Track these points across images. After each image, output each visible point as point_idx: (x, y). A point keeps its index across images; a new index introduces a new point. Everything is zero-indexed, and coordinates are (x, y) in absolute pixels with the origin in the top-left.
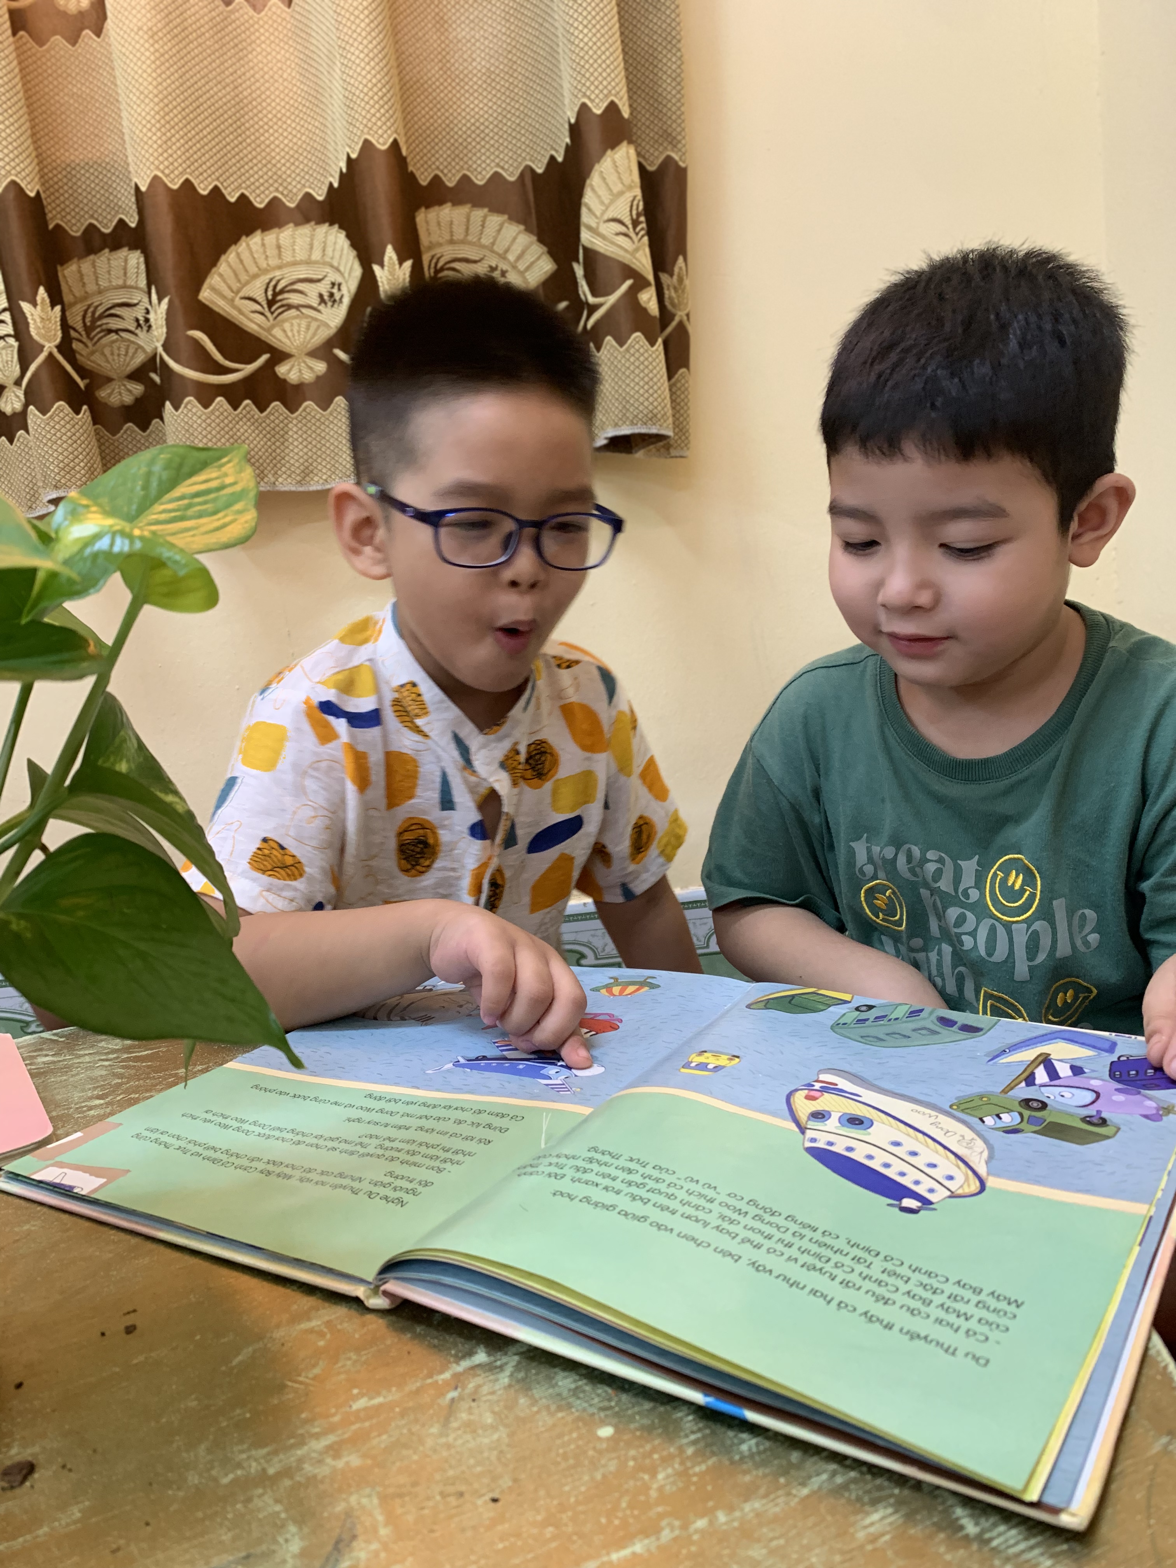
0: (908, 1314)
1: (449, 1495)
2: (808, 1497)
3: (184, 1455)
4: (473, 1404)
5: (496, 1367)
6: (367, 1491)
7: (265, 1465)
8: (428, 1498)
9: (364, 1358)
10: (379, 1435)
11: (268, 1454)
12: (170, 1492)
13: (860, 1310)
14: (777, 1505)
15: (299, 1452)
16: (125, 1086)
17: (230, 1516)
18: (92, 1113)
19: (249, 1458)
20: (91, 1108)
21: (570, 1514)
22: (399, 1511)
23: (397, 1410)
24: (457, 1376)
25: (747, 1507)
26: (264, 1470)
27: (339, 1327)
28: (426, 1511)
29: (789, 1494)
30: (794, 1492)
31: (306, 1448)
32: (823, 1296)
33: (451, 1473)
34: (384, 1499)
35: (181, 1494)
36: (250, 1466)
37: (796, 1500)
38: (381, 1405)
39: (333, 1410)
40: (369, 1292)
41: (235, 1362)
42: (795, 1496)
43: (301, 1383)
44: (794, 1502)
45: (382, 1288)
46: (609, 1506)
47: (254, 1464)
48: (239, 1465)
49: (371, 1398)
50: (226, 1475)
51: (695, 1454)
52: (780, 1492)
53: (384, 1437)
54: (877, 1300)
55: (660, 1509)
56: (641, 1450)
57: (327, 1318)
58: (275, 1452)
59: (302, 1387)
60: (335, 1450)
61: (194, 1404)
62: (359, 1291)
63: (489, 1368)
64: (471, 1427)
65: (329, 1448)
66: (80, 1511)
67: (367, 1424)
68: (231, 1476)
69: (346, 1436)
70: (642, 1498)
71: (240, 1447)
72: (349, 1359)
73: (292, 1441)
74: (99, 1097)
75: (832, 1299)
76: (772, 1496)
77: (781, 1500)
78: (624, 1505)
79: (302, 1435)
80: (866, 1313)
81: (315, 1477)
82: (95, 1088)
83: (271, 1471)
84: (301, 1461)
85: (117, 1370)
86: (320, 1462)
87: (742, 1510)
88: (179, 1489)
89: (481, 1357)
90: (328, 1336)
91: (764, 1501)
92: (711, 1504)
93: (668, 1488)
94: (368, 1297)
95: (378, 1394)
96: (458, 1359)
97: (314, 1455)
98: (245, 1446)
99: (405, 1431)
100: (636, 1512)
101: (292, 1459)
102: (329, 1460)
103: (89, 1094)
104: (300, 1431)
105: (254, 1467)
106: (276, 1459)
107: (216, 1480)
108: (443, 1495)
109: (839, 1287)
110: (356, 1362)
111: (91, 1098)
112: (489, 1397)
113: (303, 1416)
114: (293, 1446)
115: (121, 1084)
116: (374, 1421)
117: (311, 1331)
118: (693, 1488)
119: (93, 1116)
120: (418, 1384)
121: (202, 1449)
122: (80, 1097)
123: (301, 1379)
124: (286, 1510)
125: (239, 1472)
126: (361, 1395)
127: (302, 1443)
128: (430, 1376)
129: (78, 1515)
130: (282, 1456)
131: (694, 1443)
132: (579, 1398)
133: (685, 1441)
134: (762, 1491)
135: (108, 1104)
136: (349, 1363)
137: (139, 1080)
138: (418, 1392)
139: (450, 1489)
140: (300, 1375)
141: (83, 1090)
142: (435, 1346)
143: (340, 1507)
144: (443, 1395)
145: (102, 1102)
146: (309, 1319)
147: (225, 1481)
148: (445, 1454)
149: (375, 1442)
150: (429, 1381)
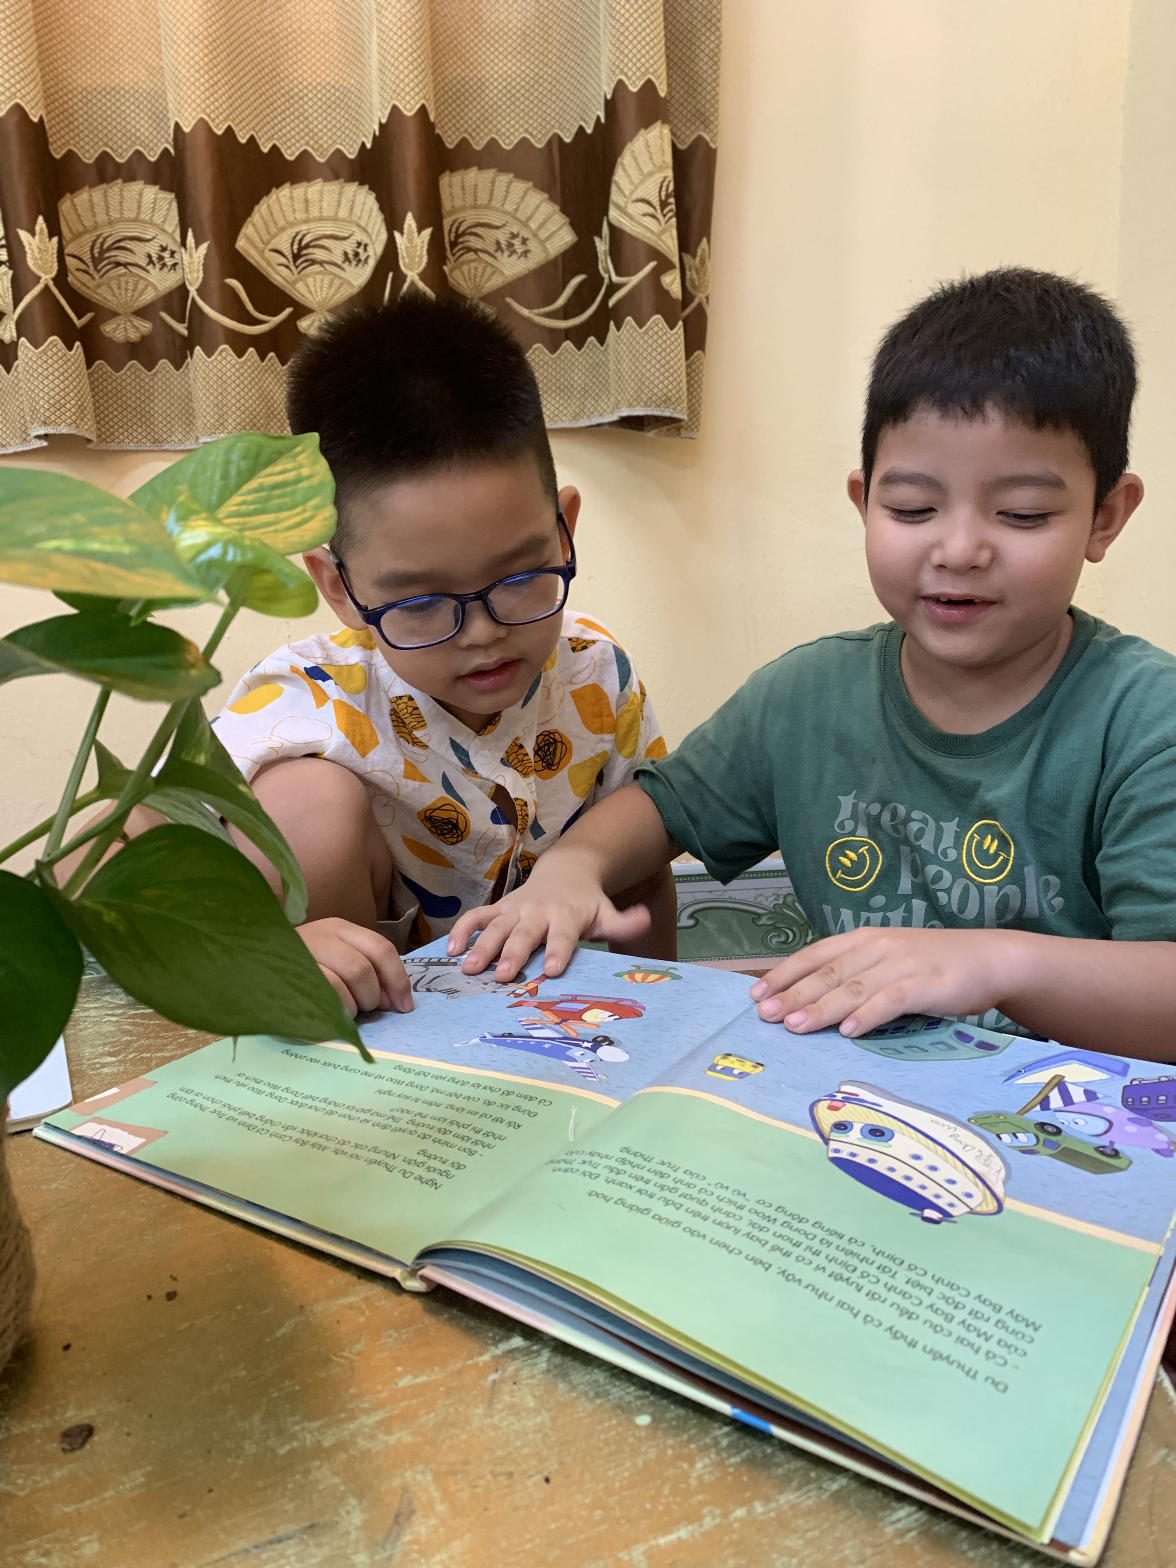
0: (931, 1331)
1: (499, 1475)
2: (837, 1491)
3: (239, 1424)
4: (515, 1387)
5: (533, 1352)
6: (421, 1467)
7: (320, 1438)
8: (480, 1477)
9: (405, 1336)
10: (427, 1413)
11: (321, 1427)
12: (230, 1460)
13: (886, 1325)
14: (809, 1498)
15: (352, 1427)
16: (136, 1045)
17: (290, 1486)
18: (105, 1070)
19: (303, 1430)
20: (103, 1066)
21: (616, 1498)
22: (453, 1488)
23: (442, 1389)
24: (495, 1358)
25: (782, 1499)
26: (319, 1443)
27: (377, 1304)
28: (479, 1490)
29: (820, 1488)
30: (824, 1486)
31: (357, 1422)
32: (851, 1309)
33: (499, 1453)
34: (438, 1477)
35: (240, 1462)
36: (305, 1438)
37: (828, 1494)
38: (425, 1384)
39: (380, 1387)
40: (406, 1274)
41: (279, 1333)
42: (826, 1490)
43: (347, 1358)
44: (825, 1497)
45: (420, 1273)
46: (653, 1492)
47: (308, 1436)
48: (294, 1437)
49: (416, 1377)
50: (283, 1446)
51: (730, 1445)
52: (812, 1486)
53: (432, 1415)
54: (901, 1315)
55: (700, 1497)
56: (679, 1439)
57: (363, 1295)
58: (329, 1426)
59: (347, 1362)
60: (386, 1426)
61: (243, 1373)
62: (396, 1273)
63: (526, 1352)
64: (514, 1409)
65: (380, 1423)
66: (143, 1476)
67: (414, 1402)
68: (287, 1448)
69: (395, 1412)
70: (683, 1486)
71: (293, 1419)
72: (391, 1337)
73: (343, 1415)
74: (110, 1054)
75: (859, 1312)
76: (805, 1489)
77: (813, 1493)
78: (666, 1492)
79: (352, 1410)
80: (891, 1329)
81: (369, 1450)
82: (105, 1044)
83: (326, 1444)
84: (354, 1435)
85: (163, 1335)
86: (372, 1437)
87: (777, 1501)
88: (238, 1457)
89: (517, 1341)
90: (367, 1313)
91: (797, 1494)
92: (748, 1494)
93: (706, 1477)
94: (404, 1279)
95: (422, 1372)
96: (496, 1343)
97: (366, 1430)
98: (298, 1418)
99: (451, 1410)
100: (678, 1499)
101: (345, 1433)
102: (381, 1436)
103: (100, 1049)
104: (350, 1406)
105: (309, 1439)
106: (329, 1433)
107: (273, 1450)
108: (495, 1475)
109: (865, 1299)
110: (396, 1339)
111: (102, 1055)
112: (530, 1381)
113: (352, 1391)
114: (344, 1421)
115: (131, 1042)
116: (421, 1399)
117: (351, 1306)
118: (730, 1478)
119: (107, 1074)
120: (460, 1365)
121: (256, 1419)
122: (91, 1053)
123: (346, 1354)
124: (345, 1484)
125: (295, 1444)
126: (405, 1373)
127: (352, 1418)
128: (470, 1357)
129: (142, 1479)
130: (334, 1430)
131: (727, 1434)
132: (615, 1386)
133: (719, 1433)
134: (795, 1484)
135: (120, 1062)
136: (390, 1340)
137: (149, 1038)
138: (460, 1372)
139: (499, 1469)
140: (343, 1350)
141: (94, 1046)
142: (472, 1328)
143: (396, 1482)
144: (484, 1376)
145: (114, 1059)
146: (347, 1295)
147: (282, 1451)
148: (492, 1434)
149: (423, 1420)
150: (470, 1362)
